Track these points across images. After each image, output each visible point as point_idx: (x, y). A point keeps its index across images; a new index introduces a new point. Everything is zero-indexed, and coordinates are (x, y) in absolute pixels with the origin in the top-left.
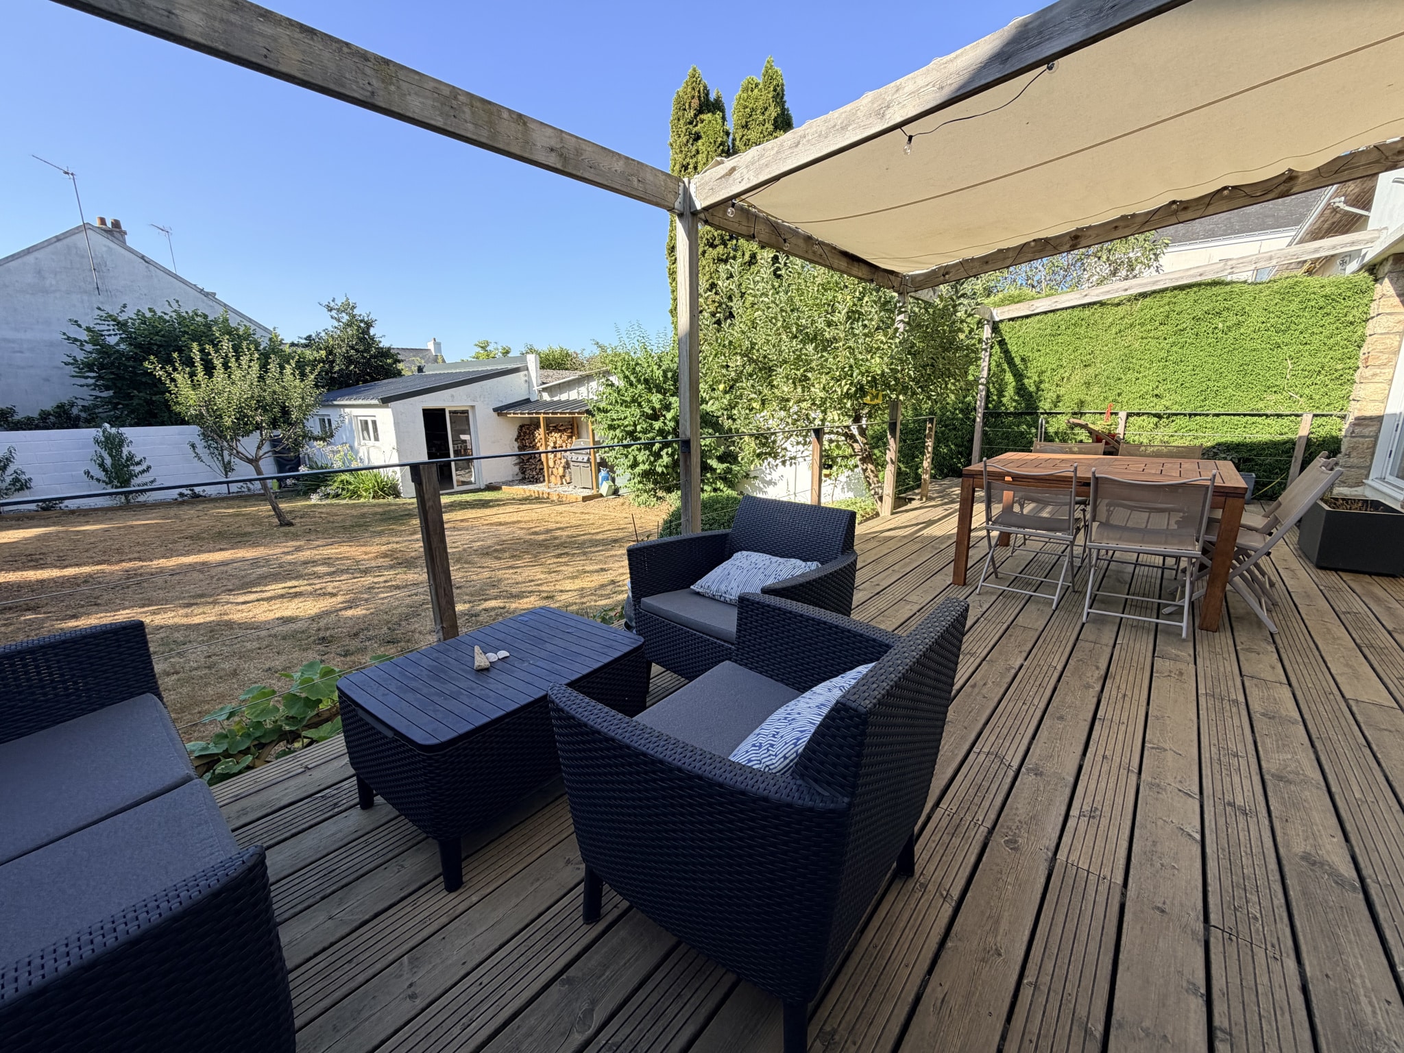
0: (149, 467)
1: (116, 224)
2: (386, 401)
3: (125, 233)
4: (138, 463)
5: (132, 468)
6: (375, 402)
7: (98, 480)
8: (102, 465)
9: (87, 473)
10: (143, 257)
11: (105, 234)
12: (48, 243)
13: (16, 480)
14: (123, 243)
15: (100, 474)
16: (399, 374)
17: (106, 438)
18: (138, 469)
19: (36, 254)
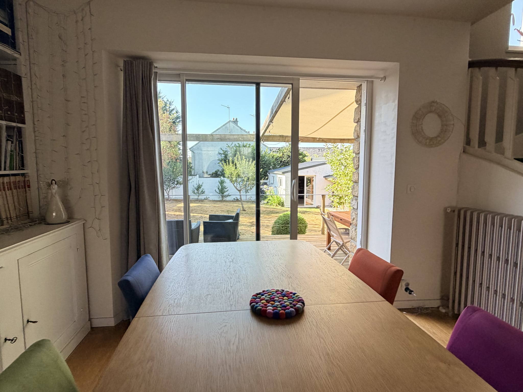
0: (228, 190)
1: (236, 119)
2: (284, 173)
3: (238, 121)
4: (226, 188)
5: (225, 190)
6: (281, 173)
7: (217, 193)
8: (219, 188)
9: (215, 190)
10: (240, 128)
11: (233, 122)
12: (222, 127)
13: (202, 191)
14: (237, 124)
15: (218, 191)
16: (305, 161)
17: (221, 181)
18: (226, 190)
19: (219, 130)
